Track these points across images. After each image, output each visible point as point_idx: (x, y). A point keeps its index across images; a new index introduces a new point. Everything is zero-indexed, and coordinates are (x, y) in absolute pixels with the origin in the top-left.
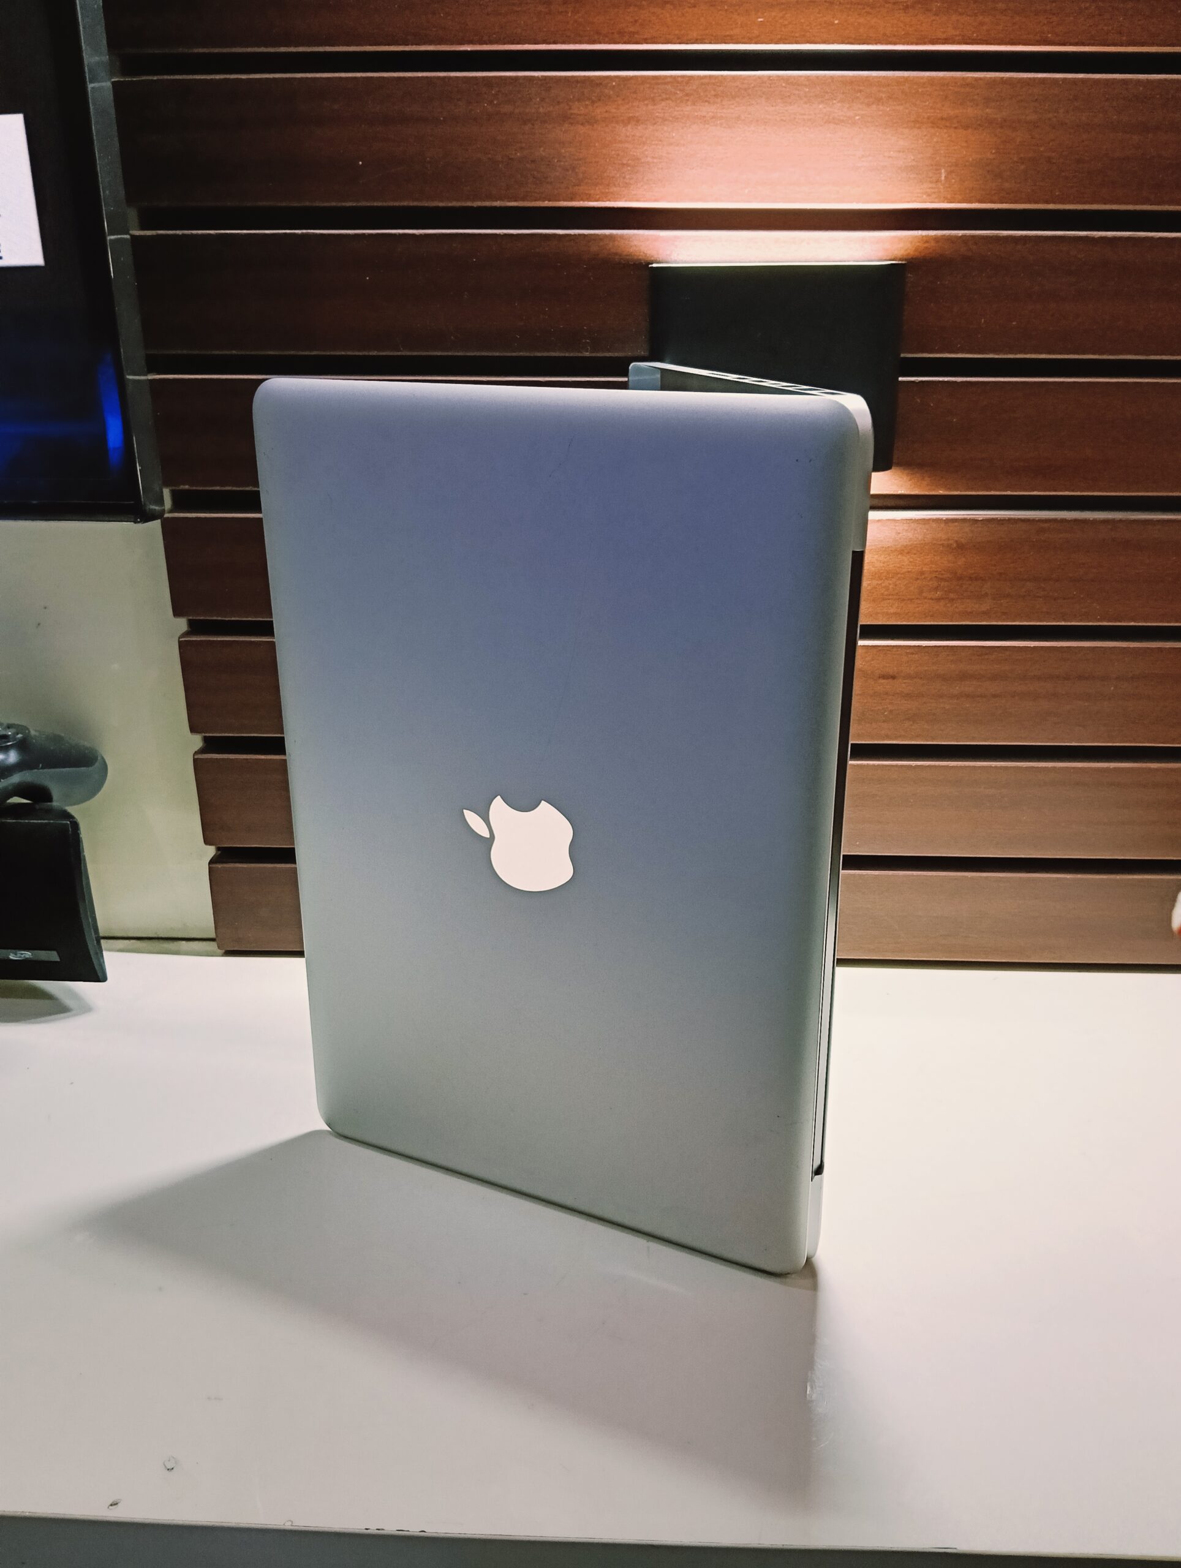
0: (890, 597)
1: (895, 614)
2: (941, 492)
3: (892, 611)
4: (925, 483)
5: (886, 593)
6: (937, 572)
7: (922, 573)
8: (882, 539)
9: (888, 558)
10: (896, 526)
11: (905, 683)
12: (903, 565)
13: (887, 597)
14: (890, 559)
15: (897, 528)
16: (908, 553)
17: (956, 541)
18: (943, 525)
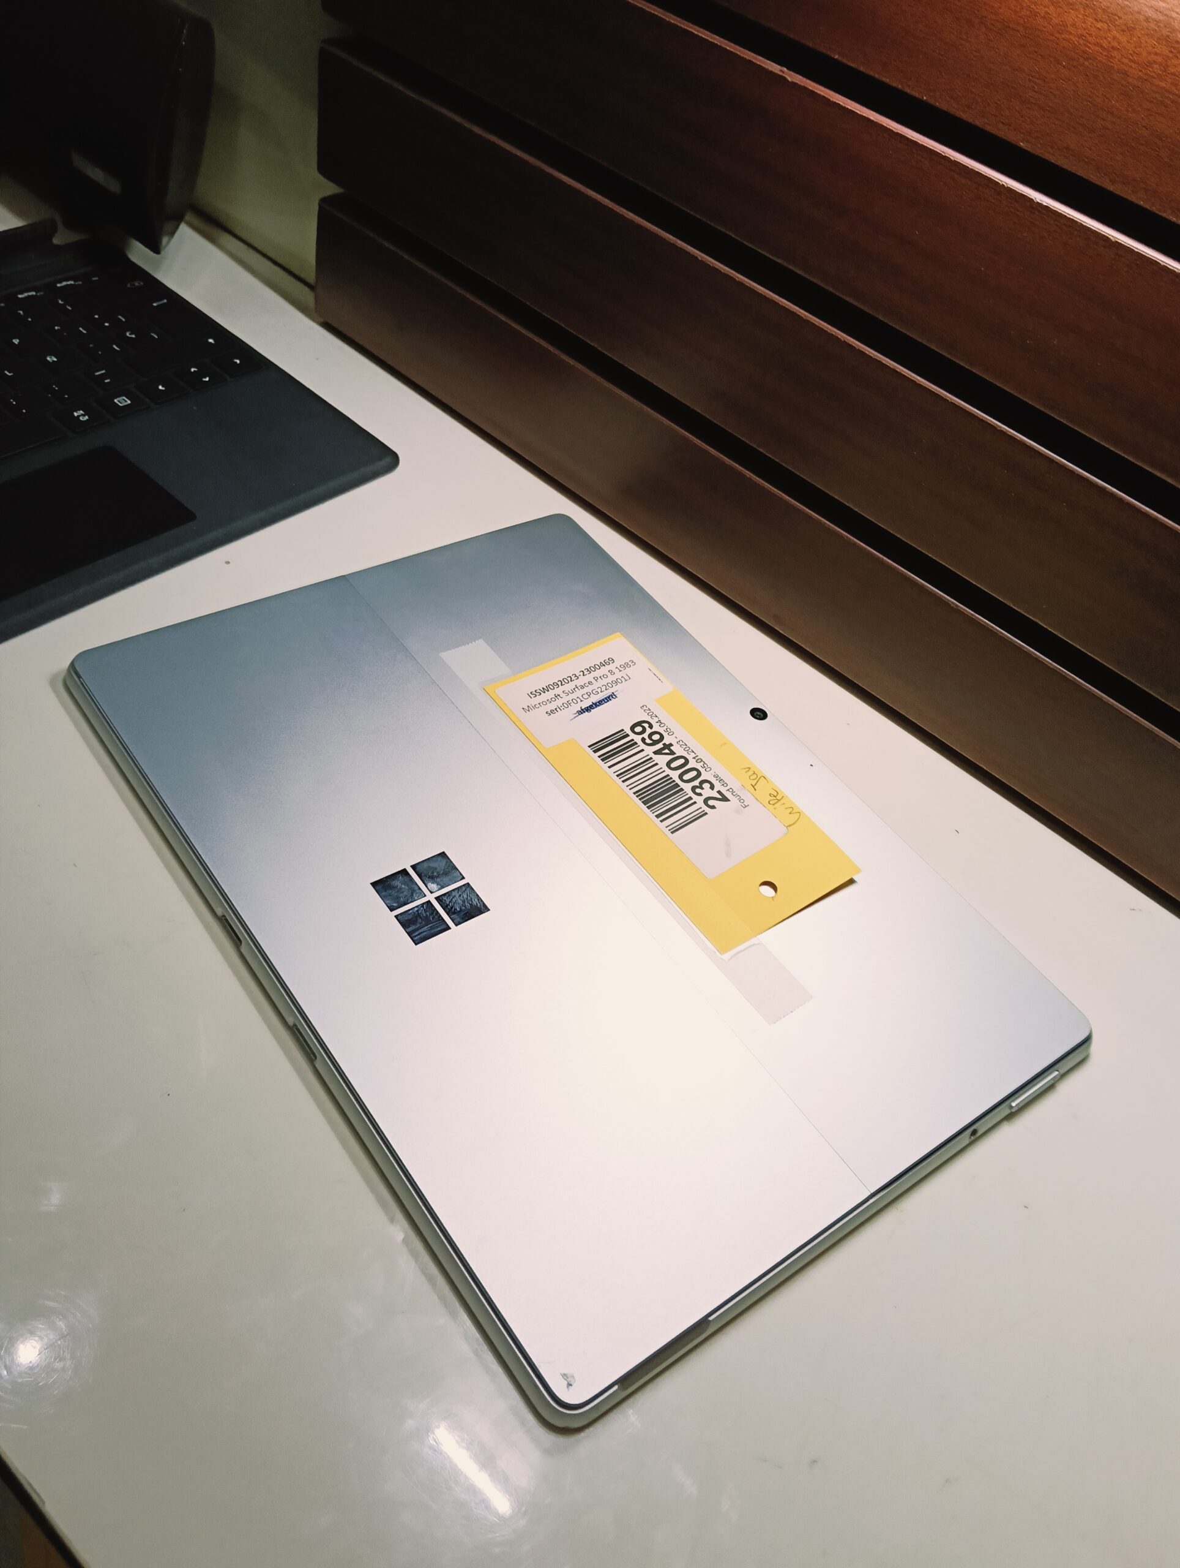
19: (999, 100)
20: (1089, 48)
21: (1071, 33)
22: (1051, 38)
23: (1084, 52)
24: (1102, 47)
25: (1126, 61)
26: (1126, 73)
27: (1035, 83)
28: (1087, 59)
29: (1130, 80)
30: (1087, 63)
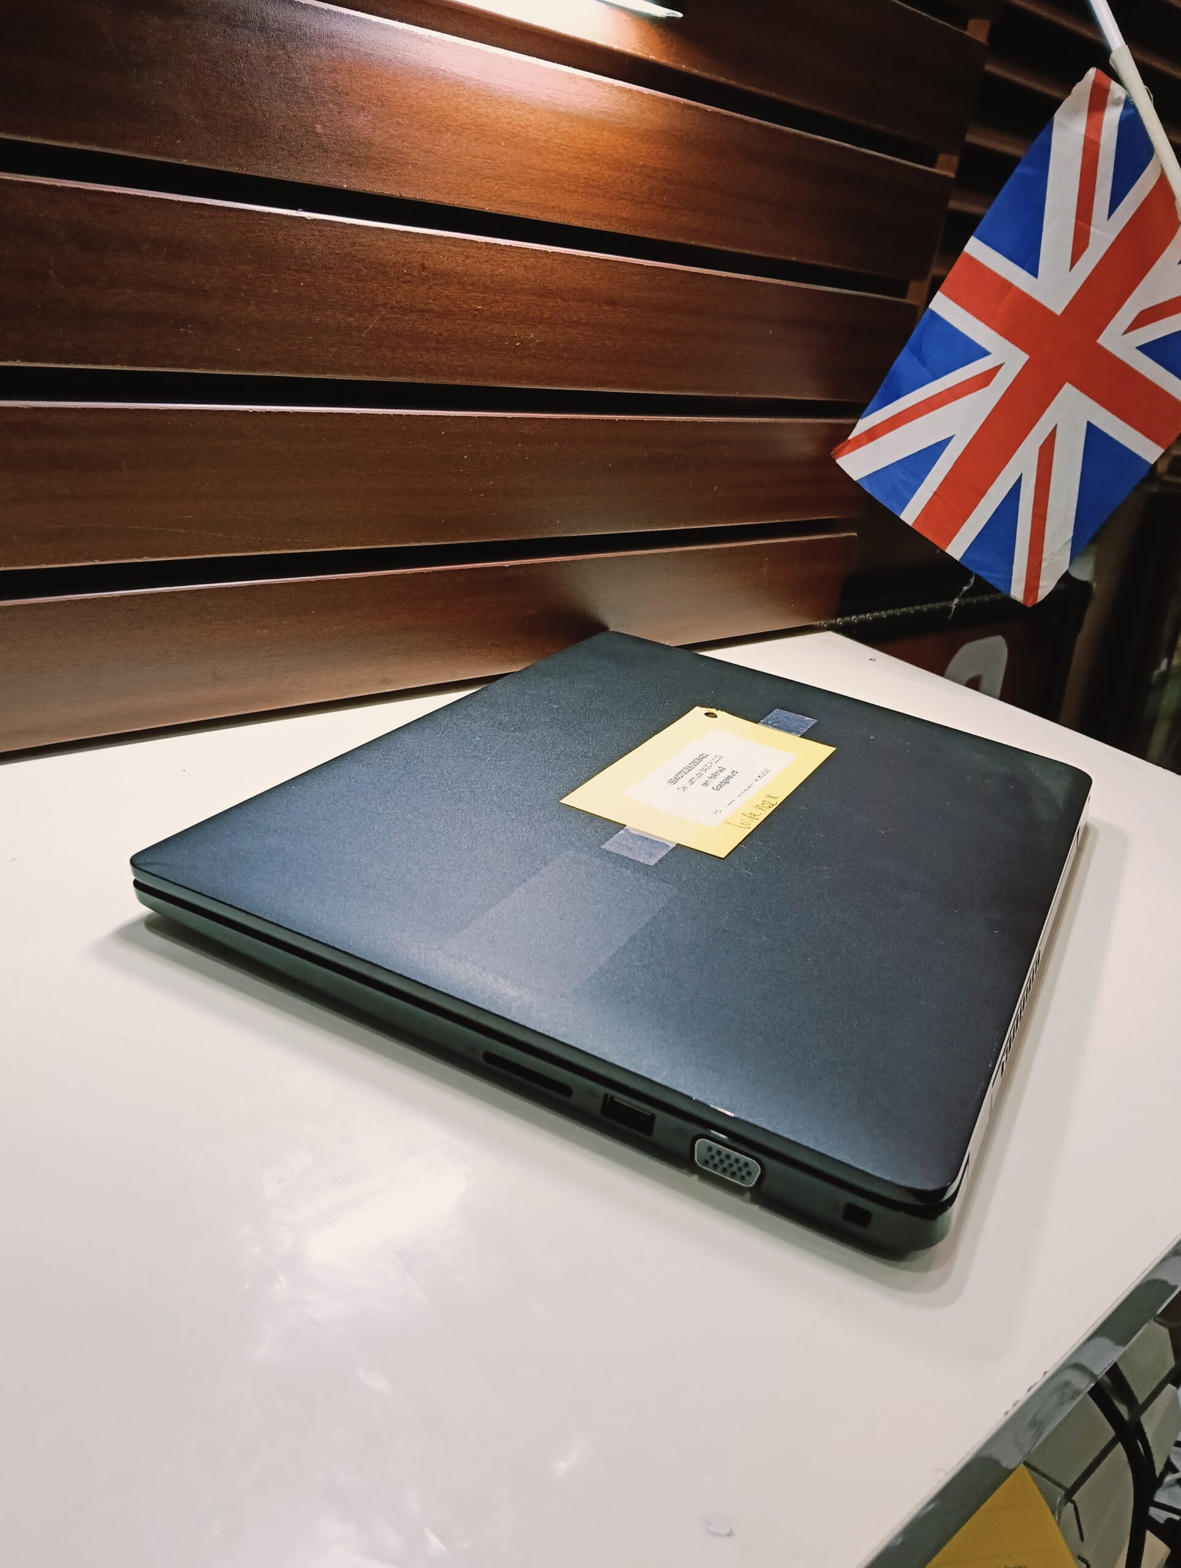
0: (626, 196)
1: (627, 219)
2: (684, 67)
3: (624, 215)
4: (673, 50)
5: (622, 190)
6: (667, 170)
7: (655, 169)
8: (628, 116)
9: (631, 143)
10: (643, 102)
11: (624, 312)
12: (642, 156)
13: (623, 196)
14: (632, 145)
15: (643, 104)
16: (648, 140)
17: (688, 135)
18: (679, 111)
19: (467, 182)
20: (515, 129)
21: (503, 123)
22: (491, 129)
23: (513, 133)
24: (521, 126)
25: (535, 131)
26: (538, 140)
27: (489, 163)
28: (515, 137)
29: (540, 143)
30: (515, 140)
